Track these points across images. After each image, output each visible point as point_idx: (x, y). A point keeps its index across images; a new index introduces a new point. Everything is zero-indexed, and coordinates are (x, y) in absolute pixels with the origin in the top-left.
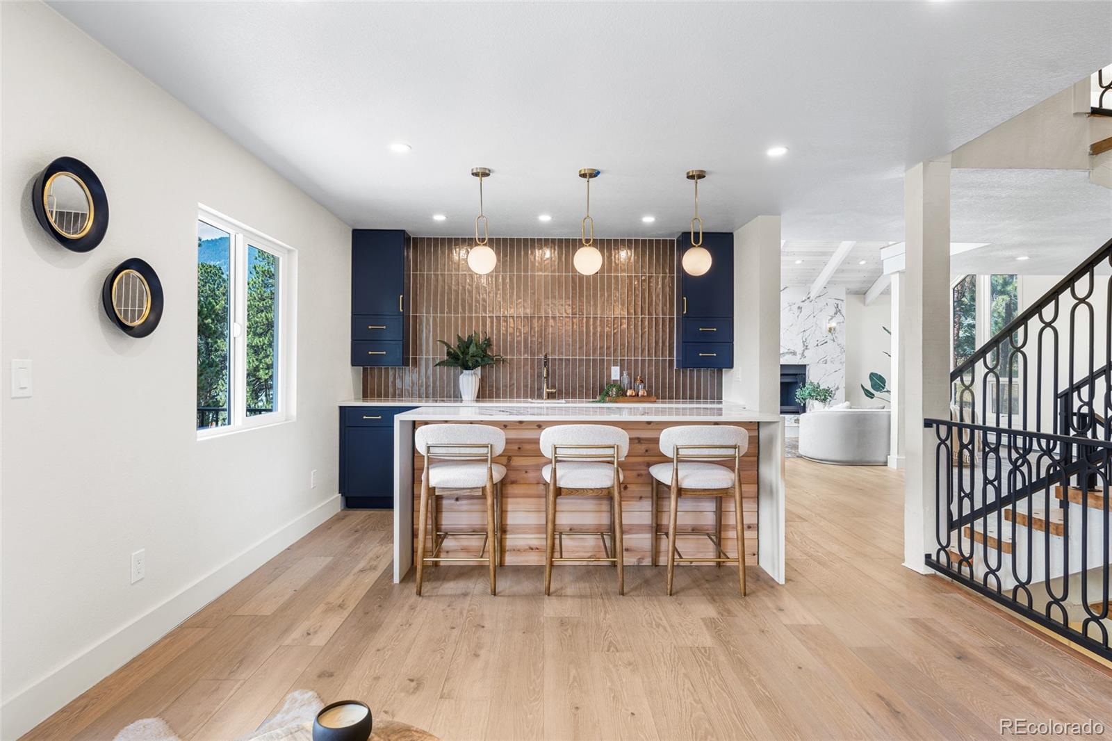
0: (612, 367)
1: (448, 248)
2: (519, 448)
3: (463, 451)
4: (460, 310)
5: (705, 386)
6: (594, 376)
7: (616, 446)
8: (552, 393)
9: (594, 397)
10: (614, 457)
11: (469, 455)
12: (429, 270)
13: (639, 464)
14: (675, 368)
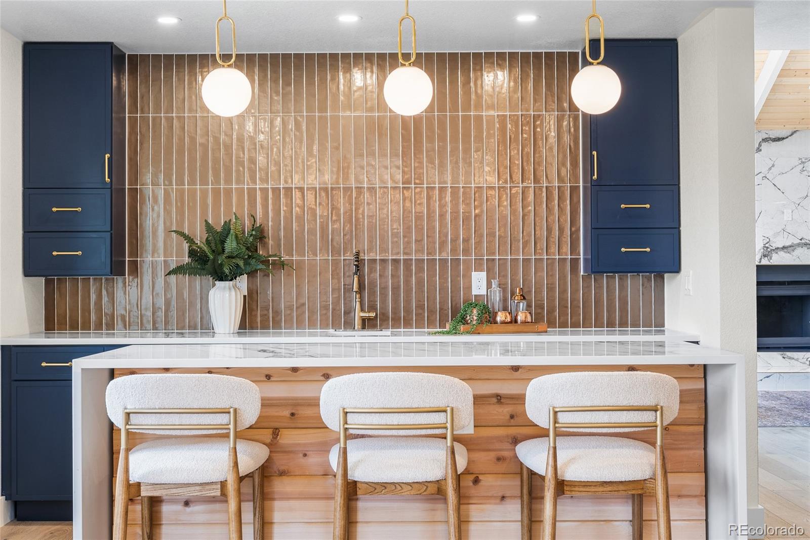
0: (473, 273)
1: (189, 72)
2: (293, 414)
3: (175, 419)
4: (211, 178)
5: (635, 302)
6: (443, 289)
7: (449, 410)
8: (369, 319)
9: (442, 325)
10: (446, 428)
11: (199, 427)
12: (158, 109)
13: (499, 439)
14: (582, 273)
